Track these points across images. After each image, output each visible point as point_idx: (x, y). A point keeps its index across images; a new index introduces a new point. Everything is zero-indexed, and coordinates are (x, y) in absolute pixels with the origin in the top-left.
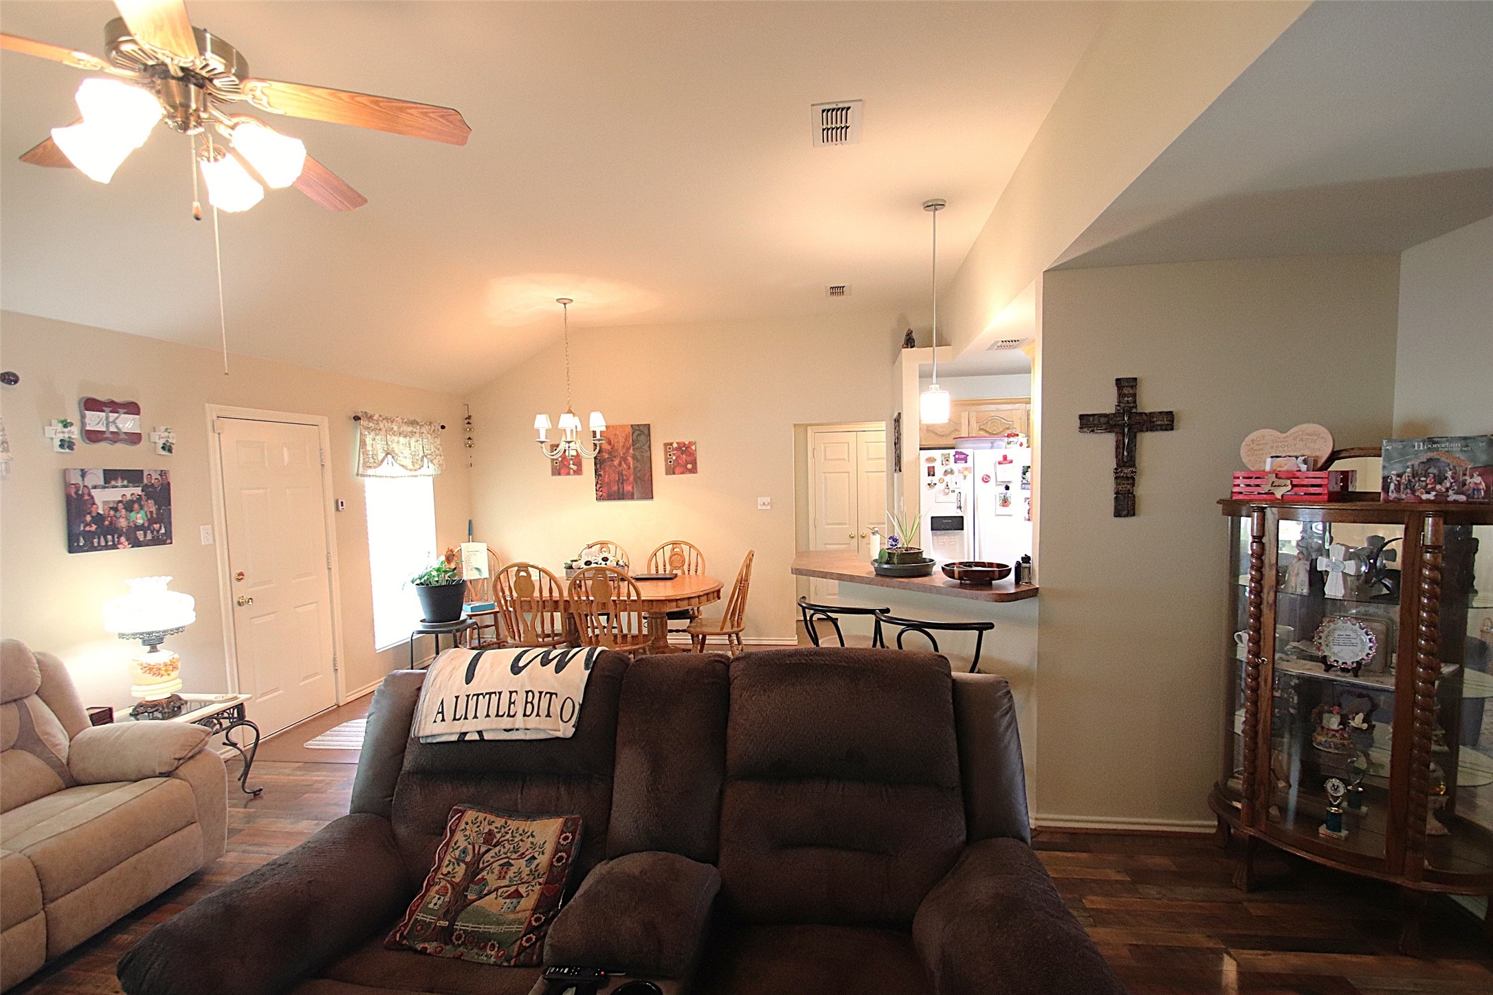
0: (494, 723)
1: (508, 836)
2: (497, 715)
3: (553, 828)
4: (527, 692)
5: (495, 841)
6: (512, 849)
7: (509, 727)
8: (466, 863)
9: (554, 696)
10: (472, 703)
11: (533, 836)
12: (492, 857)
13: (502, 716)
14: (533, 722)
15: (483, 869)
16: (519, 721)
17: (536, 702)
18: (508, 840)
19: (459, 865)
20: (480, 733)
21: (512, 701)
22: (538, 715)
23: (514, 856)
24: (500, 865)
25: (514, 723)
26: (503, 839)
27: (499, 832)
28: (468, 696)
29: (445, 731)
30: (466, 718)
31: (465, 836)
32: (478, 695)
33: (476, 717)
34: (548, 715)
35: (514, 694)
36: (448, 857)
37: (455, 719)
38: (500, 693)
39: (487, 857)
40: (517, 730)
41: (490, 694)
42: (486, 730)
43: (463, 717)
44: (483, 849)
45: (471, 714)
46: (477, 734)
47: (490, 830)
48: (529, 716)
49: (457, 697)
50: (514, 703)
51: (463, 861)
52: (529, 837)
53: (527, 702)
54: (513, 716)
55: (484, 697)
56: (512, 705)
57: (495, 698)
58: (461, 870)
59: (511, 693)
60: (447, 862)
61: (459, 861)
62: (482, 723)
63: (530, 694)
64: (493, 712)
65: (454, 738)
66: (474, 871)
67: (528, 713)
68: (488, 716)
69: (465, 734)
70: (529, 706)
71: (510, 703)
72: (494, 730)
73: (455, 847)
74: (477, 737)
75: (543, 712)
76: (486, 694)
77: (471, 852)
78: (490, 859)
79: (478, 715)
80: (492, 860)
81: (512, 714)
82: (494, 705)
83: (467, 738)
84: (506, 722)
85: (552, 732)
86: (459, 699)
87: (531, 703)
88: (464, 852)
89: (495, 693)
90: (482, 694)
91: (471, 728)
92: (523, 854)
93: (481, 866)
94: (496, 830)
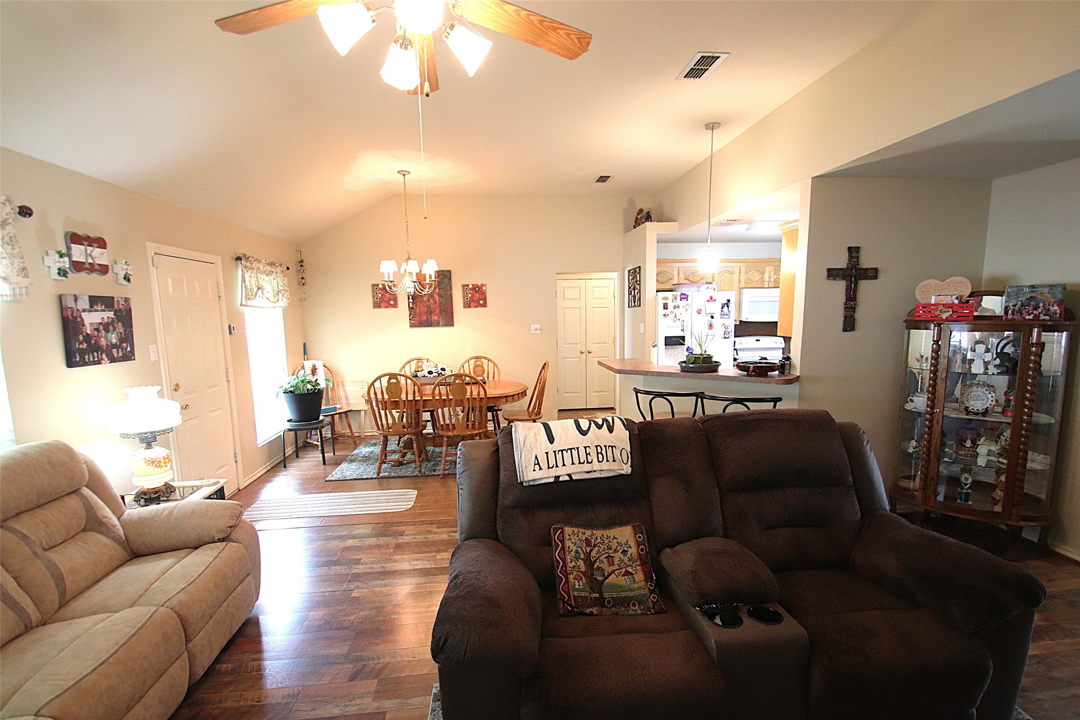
0: (577, 468)
1: (599, 540)
2: (580, 463)
3: (628, 531)
4: (596, 447)
5: (593, 544)
6: (606, 548)
7: (590, 470)
8: (582, 559)
9: (614, 448)
10: (559, 456)
11: (616, 538)
12: (596, 554)
13: (583, 463)
14: (605, 465)
15: (595, 561)
16: (596, 466)
17: (604, 452)
18: (600, 543)
19: (578, 561)
20: (569, 475)
21: (588, 453)
22: (607, 461)
23: (610, 552)
24: (606, 558)
25: (593, 466)
26: (596, 542)
27: (592, 538)
28: (555, 452)
29: (544, 476)
30: (557, 466)
31: (572, 543)
32: (562, 451)
33: (564, 465)
34: (614, 461)
35: (588, 448)
36: (569, 557)
37: (549, 468)
38: (578, 448)
39: (593, 554)
40: (595, 471)
41: (571, 449)
42: (572, 473)
43: (555, 465)
44: (588, 550)
45: (560, 463)
46: (567, 476)
47: (586, 538)
48: (601, 462)
49: (547, 453)
50: (589, 454)
51: (580, 558)
52: (613, 539)
53: (598, 453)
54: (591, 463)
55: (567, 452)
56: (588, 456)
57: (575, 452)
58: (581, 563)
59: (585, 448)
60: (569, 561)
61: (577, 558)
62: (570, 469)
63: (599, 448)
64: (576, 461)
65: (552, 480)
66: (589, 563)
67: (601, 460)
68: (573, 464)
69: (559, 477)
70: (600, 455)
71: (587, 455)
72: (579, 472)
73: (570, 550)
74: (567, 478)
75: (610, 459)
76: (568, 449)
77: (582, 552)
78: (595, 555)
79: (565, 464)
80: (597, 556)
81: (590, 461)
82: (576, 457)
83: (561, 479)
84: (587, 467)
85: (618, 471)
86: (549, 454)
87: (601, 453)
88: (577, 553)
89: (574, 448)
90: (565, 450)
91: (562, 473)
92: (616, 550)
93: (592, 560)
94: (589, 538)
